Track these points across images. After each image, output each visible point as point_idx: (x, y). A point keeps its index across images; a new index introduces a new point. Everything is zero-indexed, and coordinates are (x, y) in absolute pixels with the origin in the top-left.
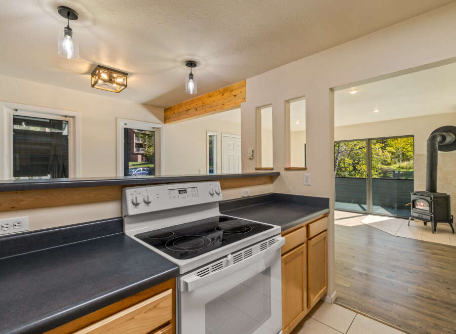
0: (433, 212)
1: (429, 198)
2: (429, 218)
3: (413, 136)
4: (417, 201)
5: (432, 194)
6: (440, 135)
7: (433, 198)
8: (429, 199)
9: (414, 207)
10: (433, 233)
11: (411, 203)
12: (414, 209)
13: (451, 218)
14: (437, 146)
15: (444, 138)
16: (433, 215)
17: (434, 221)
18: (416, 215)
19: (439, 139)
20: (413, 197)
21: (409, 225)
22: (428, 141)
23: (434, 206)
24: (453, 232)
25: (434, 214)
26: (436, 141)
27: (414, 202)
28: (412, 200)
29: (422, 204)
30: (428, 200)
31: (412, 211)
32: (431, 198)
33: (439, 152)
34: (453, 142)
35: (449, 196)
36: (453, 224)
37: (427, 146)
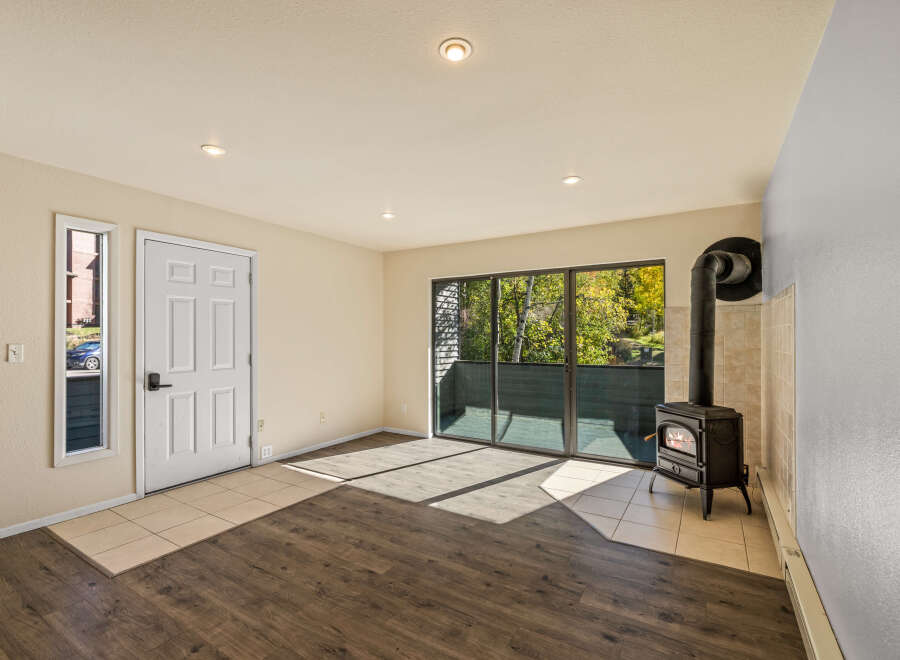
0: (704, 460)
1: (697, 422)
2: (694, 475)
3: (662, 263)
4: (668, 429)
5: (703, 410)
6: (721, 257)
7: (704, 425)
8: (695, 424)
9: (663, 444)
10: (705, 518)
11: (656, 434)
12: (662, 449)
13: (745, 471)
14: (714, 283)
15: (728, 266)
16: (704, 469)
17: (707, 484)
18: (667, 465)
19: (718, 266)
20: (660, 419)
21: (651, 492)
22: (693, 270)
23: (707, 441)
24: (750, 512)
25: (707, 464)
26: (713, 270)
27: (662, 431)
28: (658, 424)
29: (680, 437)
30: (693, 427)
31: (658, 454)
32: (700, 421)
33: (718, 302)
34: (745, 276)
35: (741, 415)
36: (749, 489)
37: (693, 284)
